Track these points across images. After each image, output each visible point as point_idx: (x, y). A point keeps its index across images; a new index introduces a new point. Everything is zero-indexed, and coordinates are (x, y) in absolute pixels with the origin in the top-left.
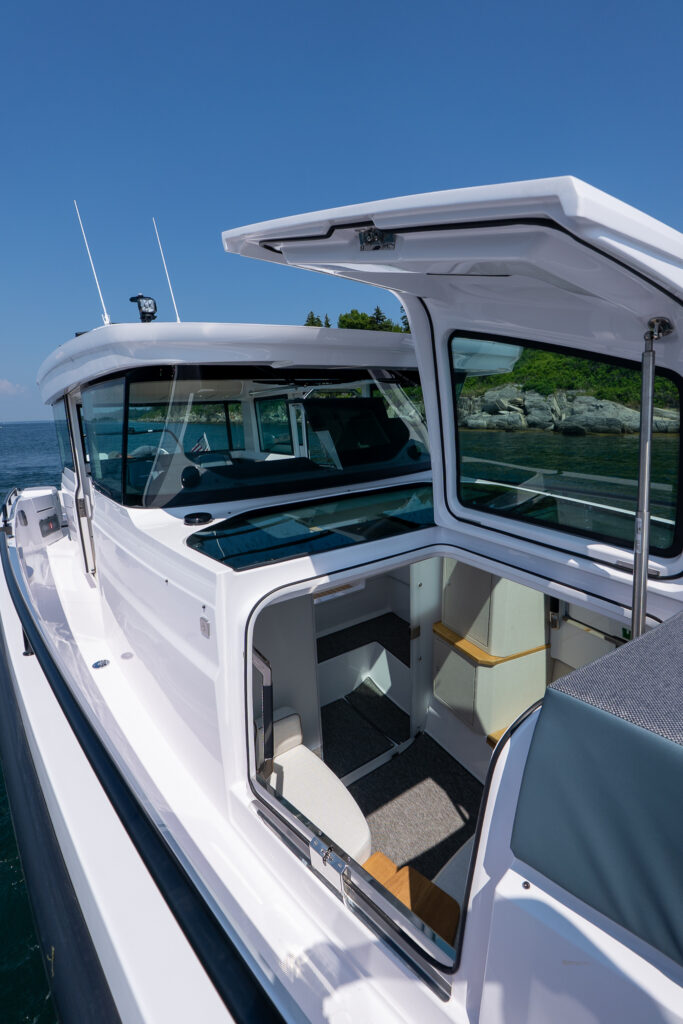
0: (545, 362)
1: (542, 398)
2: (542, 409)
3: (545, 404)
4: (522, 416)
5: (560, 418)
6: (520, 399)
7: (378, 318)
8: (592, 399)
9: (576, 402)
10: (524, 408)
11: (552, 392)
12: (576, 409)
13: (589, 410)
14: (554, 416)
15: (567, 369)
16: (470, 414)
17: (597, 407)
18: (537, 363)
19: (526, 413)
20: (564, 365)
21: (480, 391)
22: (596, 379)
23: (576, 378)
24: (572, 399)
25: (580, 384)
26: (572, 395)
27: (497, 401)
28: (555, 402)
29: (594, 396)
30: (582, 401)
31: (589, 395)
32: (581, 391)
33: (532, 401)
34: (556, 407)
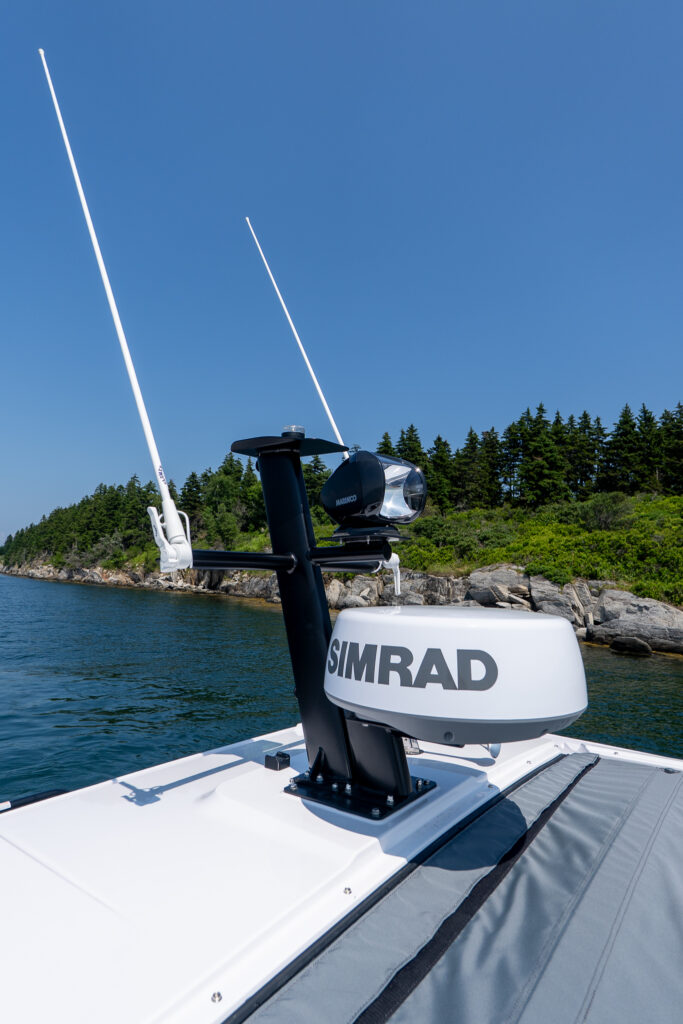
0: (545, 538)
1: (556, 589)
3: (562, 598)
5: (586, 620)
6: (524, 588)
7: (316, 467)
8: (628, 595)
9: (605, 598)
10: (530, 599)
11: (568, 581)
12: (608, 608)
13: (628, 611)
14: (576, 615)
15: (580, 551)
17: (640, 609)
18: (534, 540)
20: (576, 545)
21: (461, 570)
22: (626, 567)
23: (598, 564)
24: (599, 593)
25: (605, 573)
26: (597, 587)
27: (493, 588)
28: (575, 595)
29: (630, 591)
30: (615, 597)
31: (622, 589)
32: (609, 583)
33: (542, 592)
34: (578, 603)
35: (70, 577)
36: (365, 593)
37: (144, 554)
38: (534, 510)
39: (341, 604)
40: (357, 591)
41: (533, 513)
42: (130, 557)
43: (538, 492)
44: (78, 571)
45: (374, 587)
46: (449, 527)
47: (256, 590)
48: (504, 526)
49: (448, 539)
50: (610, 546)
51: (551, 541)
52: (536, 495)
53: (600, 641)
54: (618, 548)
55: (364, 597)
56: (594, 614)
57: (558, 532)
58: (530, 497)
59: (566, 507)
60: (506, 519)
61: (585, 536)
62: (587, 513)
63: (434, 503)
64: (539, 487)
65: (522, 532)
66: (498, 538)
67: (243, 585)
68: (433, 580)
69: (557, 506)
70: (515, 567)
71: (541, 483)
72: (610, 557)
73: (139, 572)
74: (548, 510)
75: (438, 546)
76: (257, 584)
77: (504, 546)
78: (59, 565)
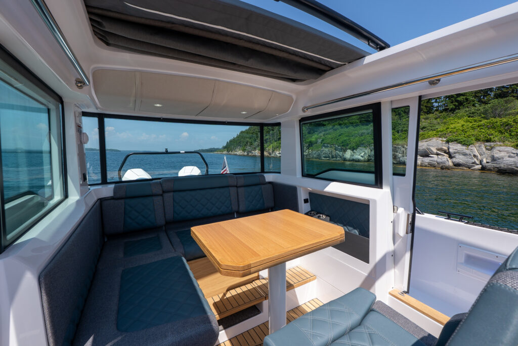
0: (460, 125)
1: (464, 147)
2: (465, 154)
3: (468, 152)
4: (449, 159)
5: (482, 162)
6: (445, 148)
8: (510, 149)
9: (495, 151)
10: (449, 153)
11: (472, 144)
12: (496, 155)
13: (509, 157)
14: (475, 160)
15: (481, 129)
16: (403, 156)
18: (452, 126)
19: (451, 157)
20: (479, 126)
22: (510, 135)
23: (492, 134)
24: (492, 148)
25: (496, 139)
26: (490, 146)
27: (427, 149)
28: (476, 150)
29: (512, 147)
30: (501, 150)
31: (507, 146)
32: (498, 143)
33: (456, 150)
34: (477, 154)
35: (248, 154)
36: (362, 154)
37: (272, 145)
38: (453, 113)
39: (351, 159)
40: (358, 154)
41: (452, 114)
42: (268, 146)
43: (456, 103)
44: (250, 152)
45: (367, 152)
46: (404, 124)
47: (315, 156)
48: (435, 121)
49: (404, 129)
50: (501, 125)
51: (462, 126)
52: (455, 105)
53: (490, 170)
54: (506, 126)
55: (362, 156)
56: (486, 159)
57: (468, 121)
58: (451, 106)
59: (473, 109)
60: (436, 119)
61: (484, 121)
62: (487, 110)
63: (396, 115)
64: (457, 101)
65: (445, 123)
66: (431, 127)
67: (310, 154)
68: (395, 147)
69: (467, 109)
70: (441, 139)
71: (459, 99)
72: (500, 131)
73: (271, 151)
74: (462, 112)
75: (398, 133)
76: (315, 154)
77: (435, 130)
78: (244, 150)
